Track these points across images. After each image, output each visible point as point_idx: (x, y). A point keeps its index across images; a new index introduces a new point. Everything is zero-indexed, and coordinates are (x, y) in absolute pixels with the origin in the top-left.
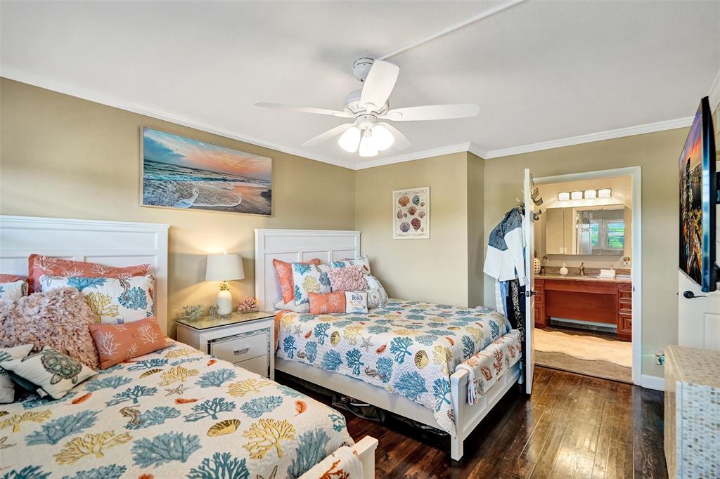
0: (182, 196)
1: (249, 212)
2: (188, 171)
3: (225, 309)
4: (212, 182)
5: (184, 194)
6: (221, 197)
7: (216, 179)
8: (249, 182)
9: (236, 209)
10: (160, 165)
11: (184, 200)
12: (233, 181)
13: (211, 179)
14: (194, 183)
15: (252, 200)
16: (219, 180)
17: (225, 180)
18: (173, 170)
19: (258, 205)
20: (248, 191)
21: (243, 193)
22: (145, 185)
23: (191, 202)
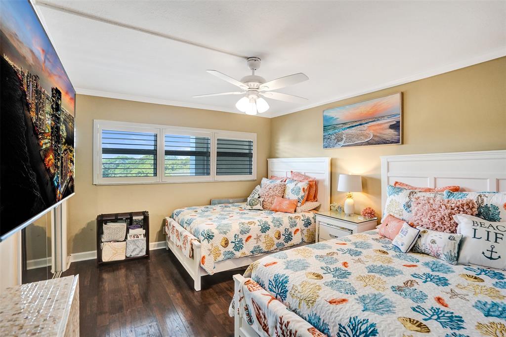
0: (338, 141)
1: (379, 144)
2: (341, 125)
3: (346, 211)
4: (353, 128)
5: (339, 139)
6: (358, 136)
7: (356, 126)
8: (378, 120)
9: (369, 143)
10: (329, 127)
11: (339, 143)
12: (366, 123)
13: (353, 127)
14: (343, 132)
15: (381, 133)
16: (357, 125)
17: (361, 125)
18: (335, 128)
19: (385, 137)
20: (377, 127)
21: (373, 130)
22: (324, 139)
23: (342, 143)
